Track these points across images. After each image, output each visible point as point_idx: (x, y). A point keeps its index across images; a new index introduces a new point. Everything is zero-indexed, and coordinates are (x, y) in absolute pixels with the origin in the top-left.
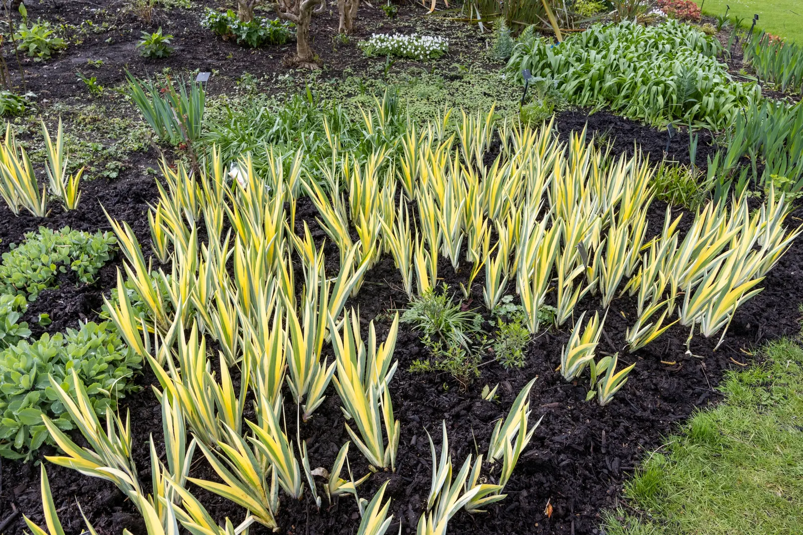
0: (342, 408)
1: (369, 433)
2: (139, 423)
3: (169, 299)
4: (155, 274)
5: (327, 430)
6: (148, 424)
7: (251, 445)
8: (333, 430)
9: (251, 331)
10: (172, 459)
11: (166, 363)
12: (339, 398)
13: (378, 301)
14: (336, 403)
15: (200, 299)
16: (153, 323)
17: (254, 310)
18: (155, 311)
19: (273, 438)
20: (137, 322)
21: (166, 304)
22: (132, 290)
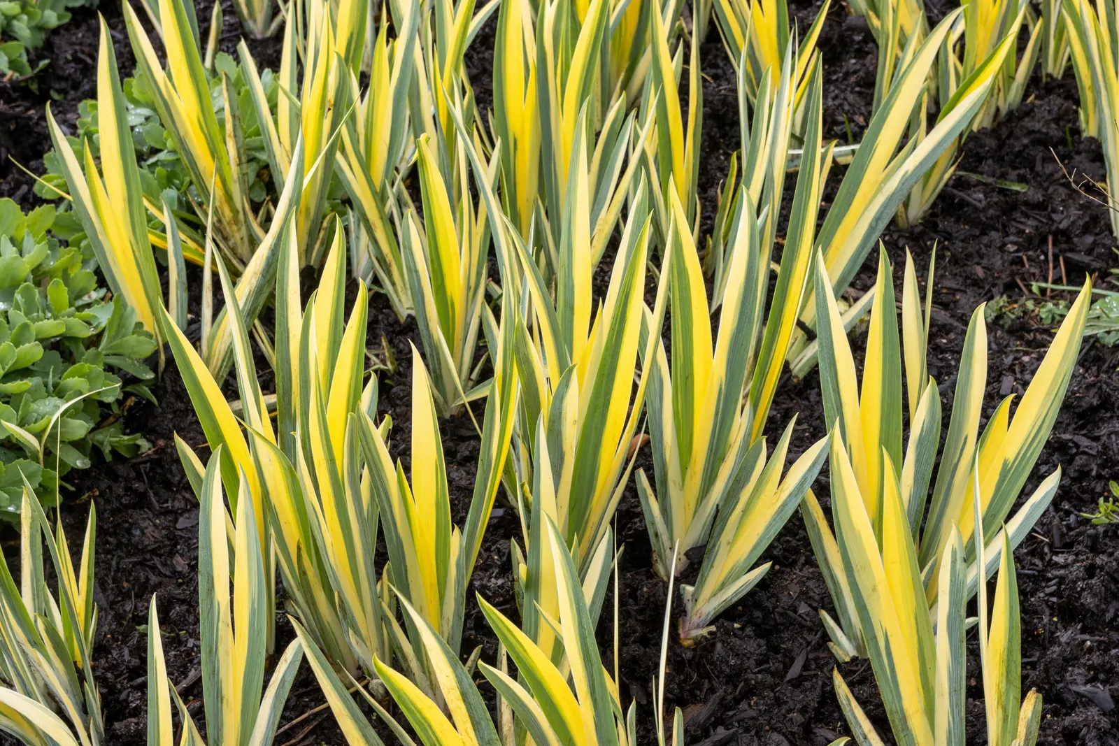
0: (824, 615)
1: (917, 722)
2: (127, 562)
3: (263, 156)
4: (225, 63)
5: (762, 684)
6: (153, 568)
7: (489, 693)
8: (786, 691)
9: (532, 286)
10: (219, 697)
11: (233, 374)
12: (819, 577)
13: (1002, 249)
14: (804, 595)
15: (366, 166)
16: (204, 229)
17: (547, 225)
18: (213, 184)
19: (570, 681)
20: (150, 219)
21: (252, 170)
22: (147, 112)
